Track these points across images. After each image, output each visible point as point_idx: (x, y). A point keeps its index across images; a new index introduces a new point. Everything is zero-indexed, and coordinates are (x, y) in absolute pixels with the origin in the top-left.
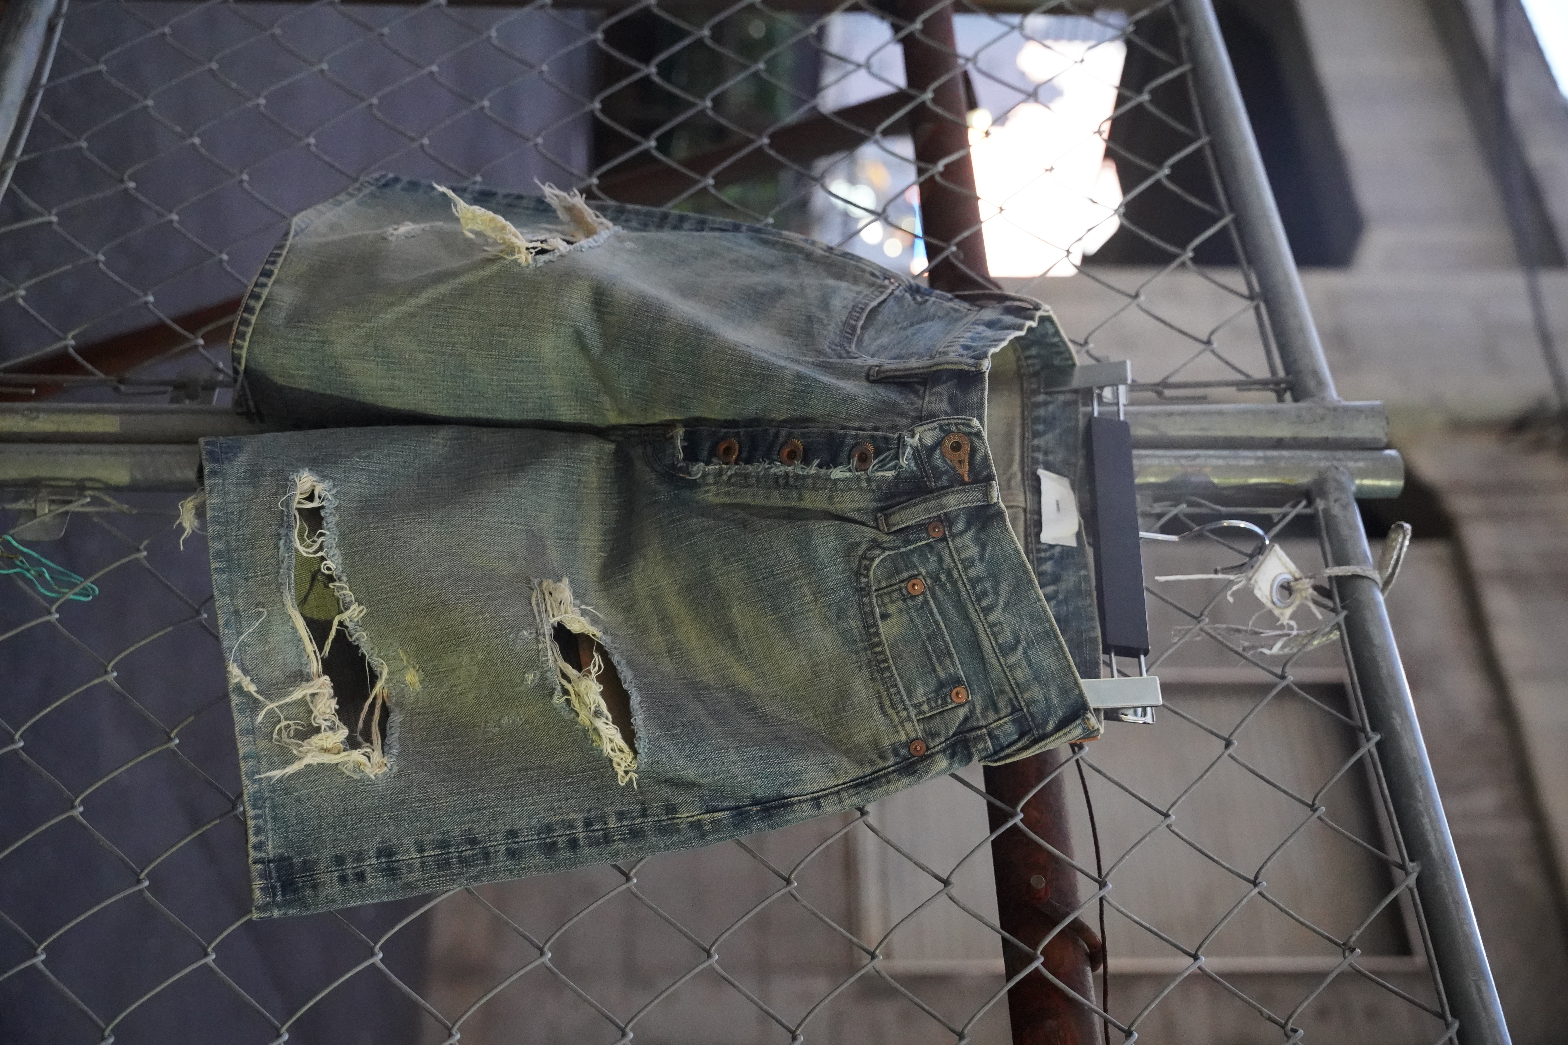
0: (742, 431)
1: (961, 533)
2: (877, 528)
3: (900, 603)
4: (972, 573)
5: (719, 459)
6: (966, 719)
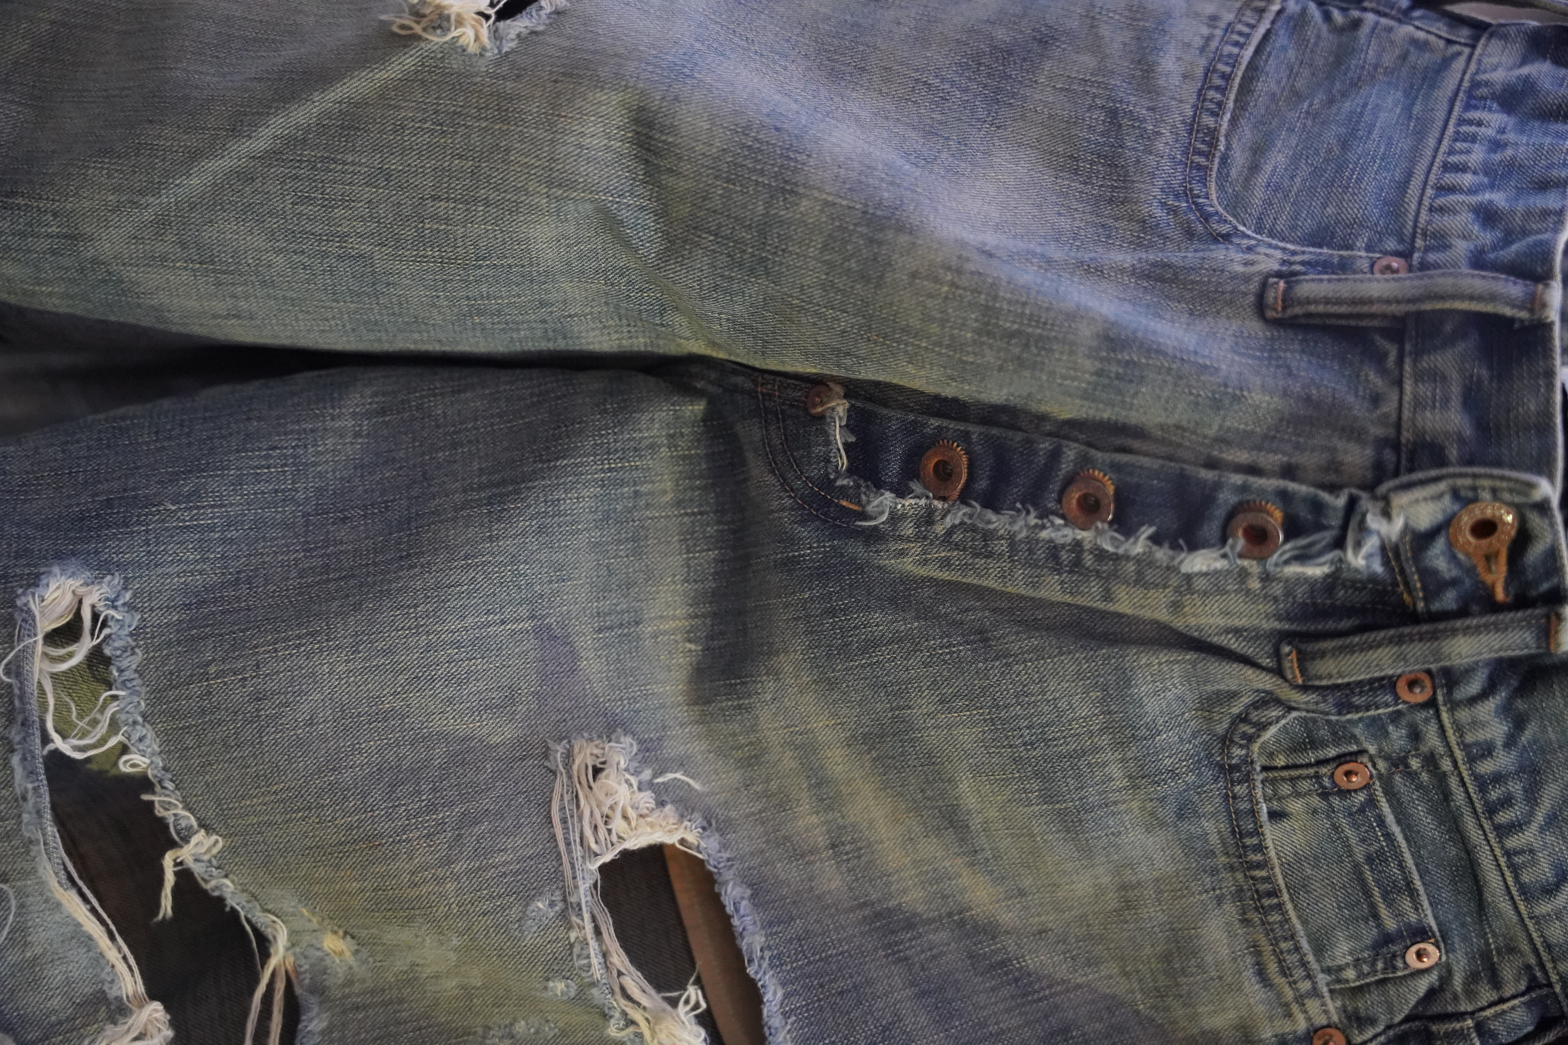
0: (976, 431)
1: (1473, 701)
2: (1279, 672)
3: (1316, 801)
4: (1486, 767)
5: (926, 487)
6: (1432, 994)
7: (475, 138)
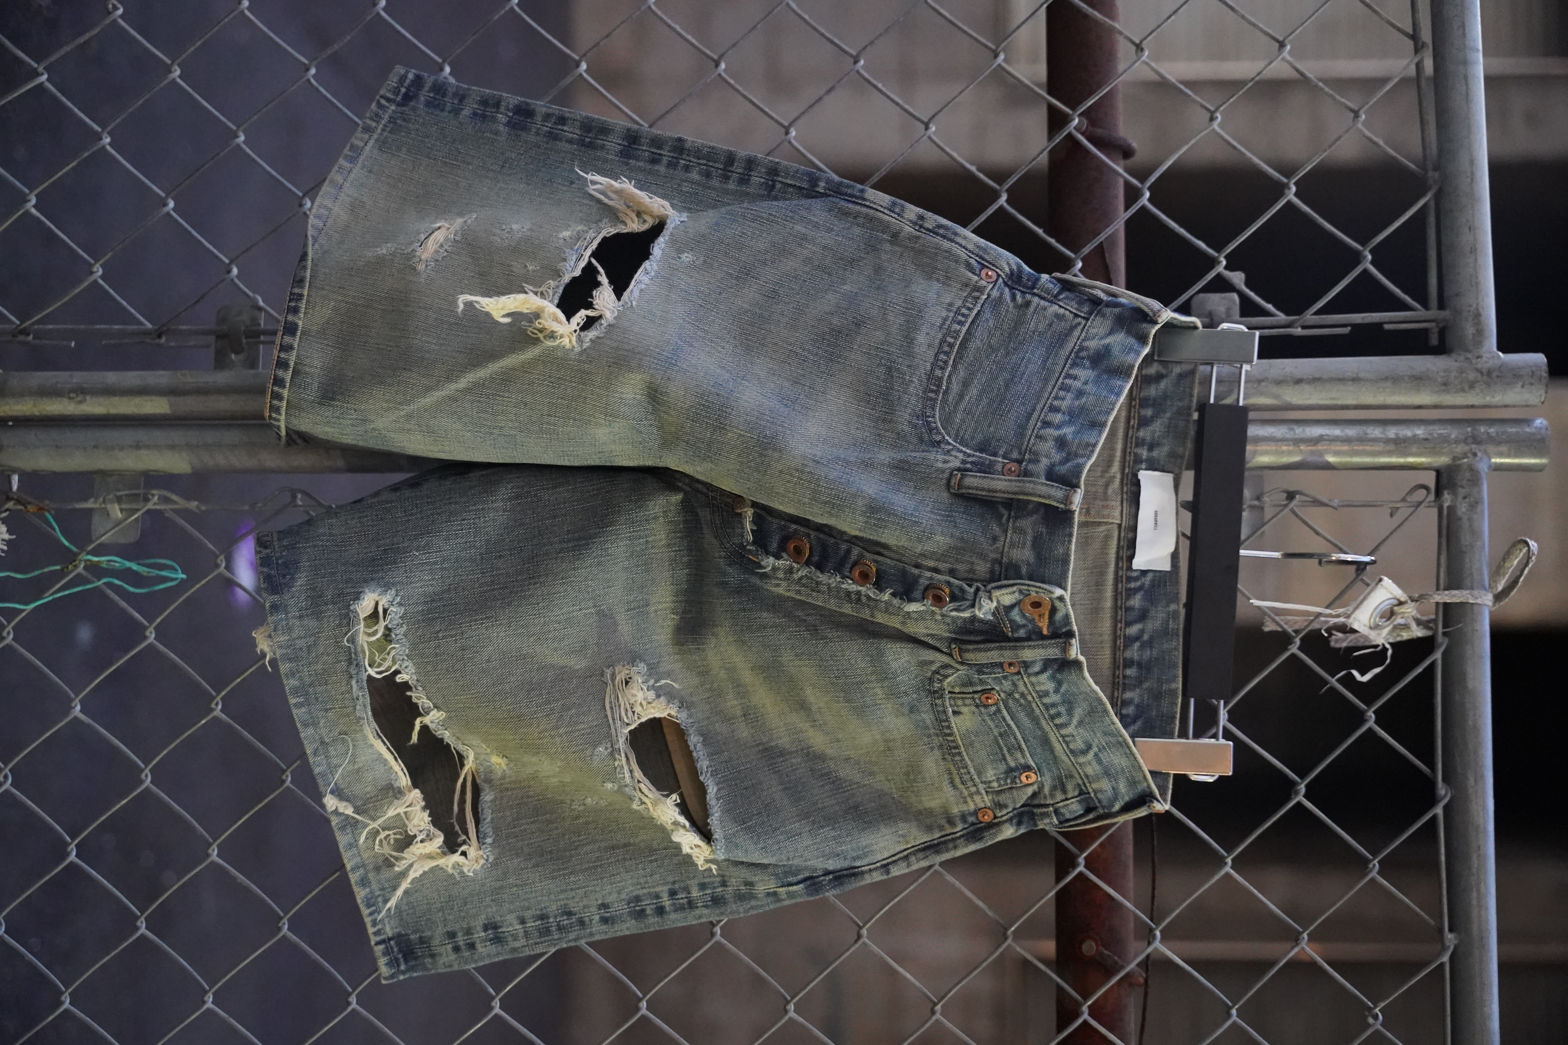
0: (813, 534)
1: (1037, 674)
2: (950, 655)
3: (973, 708)
4: (1047, 700)
5: (789, 555)
6: (1034, 795)
7: (569, 391)
